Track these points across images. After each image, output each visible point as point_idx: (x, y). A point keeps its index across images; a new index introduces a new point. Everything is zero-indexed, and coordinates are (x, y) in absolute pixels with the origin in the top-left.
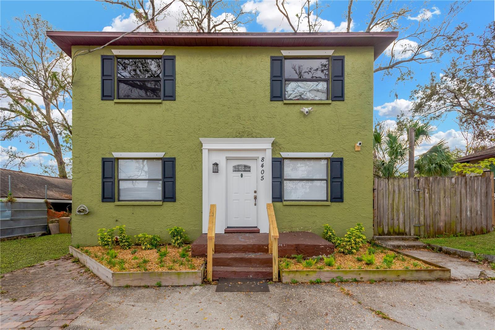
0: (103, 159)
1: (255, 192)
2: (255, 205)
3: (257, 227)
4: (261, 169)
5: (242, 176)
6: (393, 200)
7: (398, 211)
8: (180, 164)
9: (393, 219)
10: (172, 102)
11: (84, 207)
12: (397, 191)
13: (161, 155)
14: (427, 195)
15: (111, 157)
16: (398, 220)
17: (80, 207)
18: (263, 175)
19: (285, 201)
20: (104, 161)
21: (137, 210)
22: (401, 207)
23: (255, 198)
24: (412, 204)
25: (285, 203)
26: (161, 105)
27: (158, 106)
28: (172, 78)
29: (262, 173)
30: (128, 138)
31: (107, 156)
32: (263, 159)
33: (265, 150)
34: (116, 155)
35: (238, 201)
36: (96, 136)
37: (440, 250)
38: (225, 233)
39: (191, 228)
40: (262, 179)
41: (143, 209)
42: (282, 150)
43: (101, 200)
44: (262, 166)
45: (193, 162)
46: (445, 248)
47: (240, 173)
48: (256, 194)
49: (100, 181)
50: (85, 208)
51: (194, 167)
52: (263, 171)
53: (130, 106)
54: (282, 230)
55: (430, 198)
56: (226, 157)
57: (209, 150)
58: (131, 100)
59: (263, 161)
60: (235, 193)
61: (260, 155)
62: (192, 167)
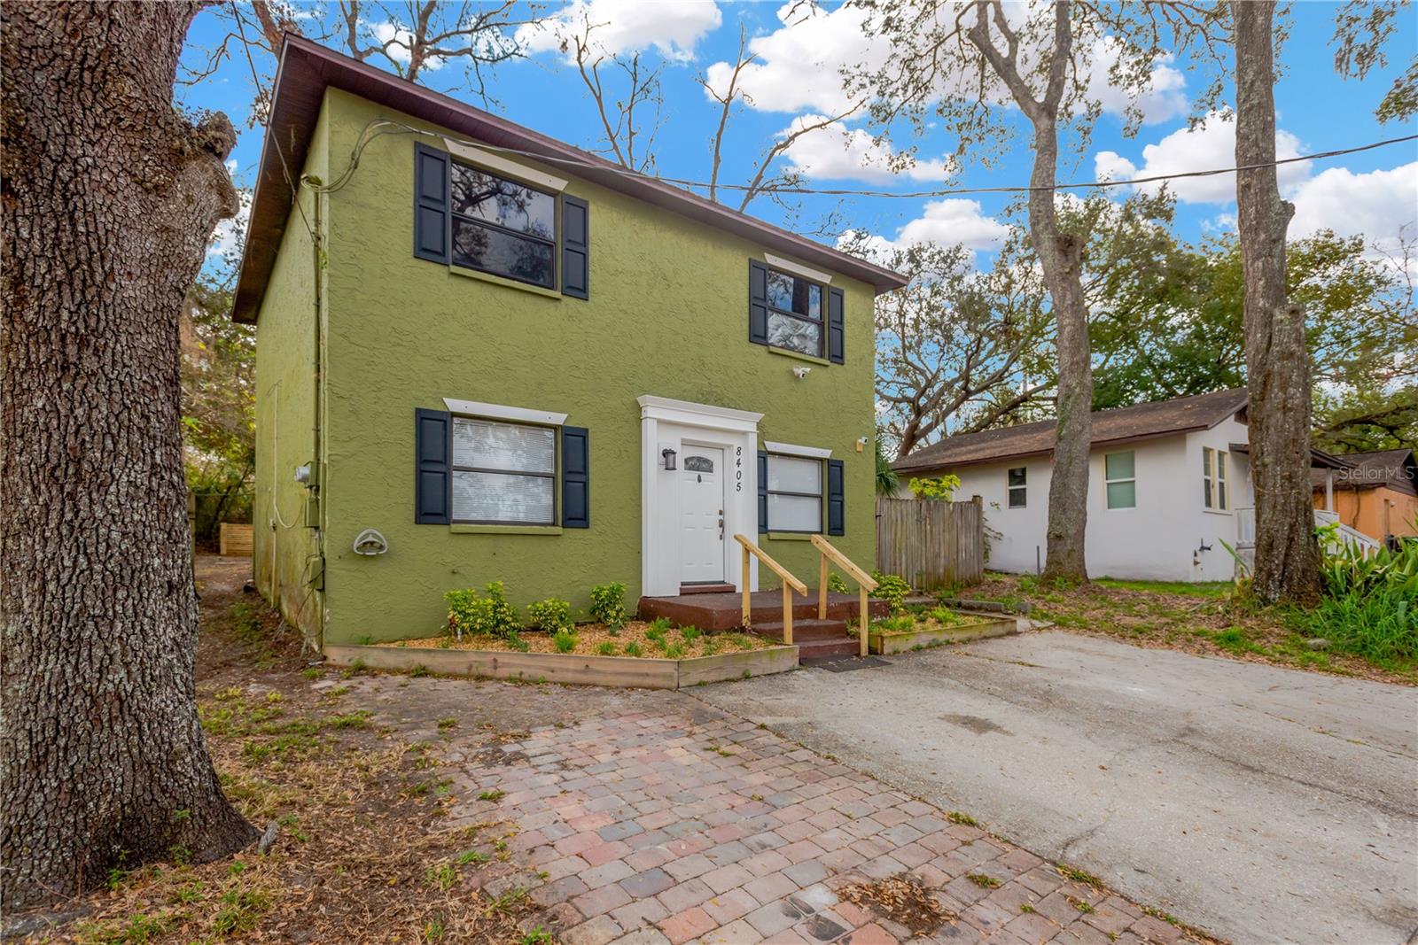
0: (418, 411)
1: (721, 513)
2: (721, 538)
3: (724, 581)
4: (736, 469)
5: (699, 479)
6: (896, 534)
7: (900, 551)
8: (596, 445)
9: (895, 564)
10: (581, 302)
11: (375, 536)
12: (899, 521)
13: (558, 418)
14: (928, 527)
15: (440, 408)
16: (901, 565)
17: (367, 535)
18: (739, 481)
19: (772, 531)
20: (422, 417)
21: (505, 544)
22: (904, 544)
23: (722, 524)
24: (914, 540)
26: (558, 303)
27: (550, 305)
28: (579, 247)
29: (738, 477)
30: (483, 368)
31: (430, 405)
32: (739, 451)
33: (744, 433)
34: (455, 405)
35: (692, 530)
36: (399, 349)
37: (959, 605)
38: (681, 594)
40: (739, 488)
41: (518, 545)
42: (765, 437)
43: (412, 518)
44: (738, 463)
45: (622, 442)
46: (964, 602)
47: (696, 474)
48: (722, 517)
49: (409, 468)
50: (380, 539)
51: (624, 454)
52: (739, 474)
53: (487, 290)
55: (931, 531)
56: (683, 440)
57: (660, 422)
58: (493, 277)
60: (687, 514)
61: (735, 442)
62: (621, 453)
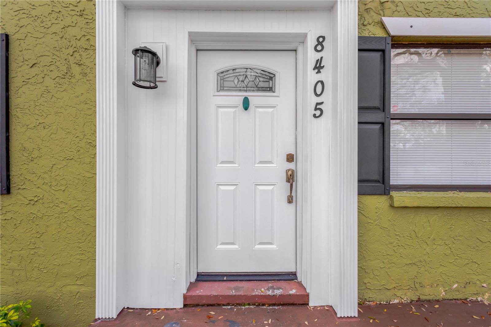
1: (290, 158)
2: (290, 200)
3: (294, 274)
4: (313, 77)
5: (246, 105)
8: (24, 60)
18: (319, 100)
23: (291, 178)
25: (399, 198)
29: (319, 92)
32: (320, 42)
35: (233, 188)
38: (185, 306)
39: (68, 288)
40: (318, 113)
42: (387, 12)
44: (318, 67)
45: (71, 51)
47: (238, 97)
48: (292, 166)
51: (76, 70)
52: (319, 85)
54: (388, 293)
56: (190, 34)
59: (319, 48)
60: (223, 162)
62: (69, 69)
